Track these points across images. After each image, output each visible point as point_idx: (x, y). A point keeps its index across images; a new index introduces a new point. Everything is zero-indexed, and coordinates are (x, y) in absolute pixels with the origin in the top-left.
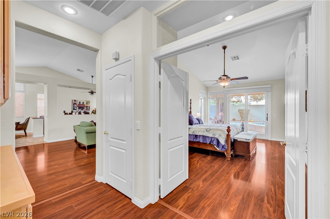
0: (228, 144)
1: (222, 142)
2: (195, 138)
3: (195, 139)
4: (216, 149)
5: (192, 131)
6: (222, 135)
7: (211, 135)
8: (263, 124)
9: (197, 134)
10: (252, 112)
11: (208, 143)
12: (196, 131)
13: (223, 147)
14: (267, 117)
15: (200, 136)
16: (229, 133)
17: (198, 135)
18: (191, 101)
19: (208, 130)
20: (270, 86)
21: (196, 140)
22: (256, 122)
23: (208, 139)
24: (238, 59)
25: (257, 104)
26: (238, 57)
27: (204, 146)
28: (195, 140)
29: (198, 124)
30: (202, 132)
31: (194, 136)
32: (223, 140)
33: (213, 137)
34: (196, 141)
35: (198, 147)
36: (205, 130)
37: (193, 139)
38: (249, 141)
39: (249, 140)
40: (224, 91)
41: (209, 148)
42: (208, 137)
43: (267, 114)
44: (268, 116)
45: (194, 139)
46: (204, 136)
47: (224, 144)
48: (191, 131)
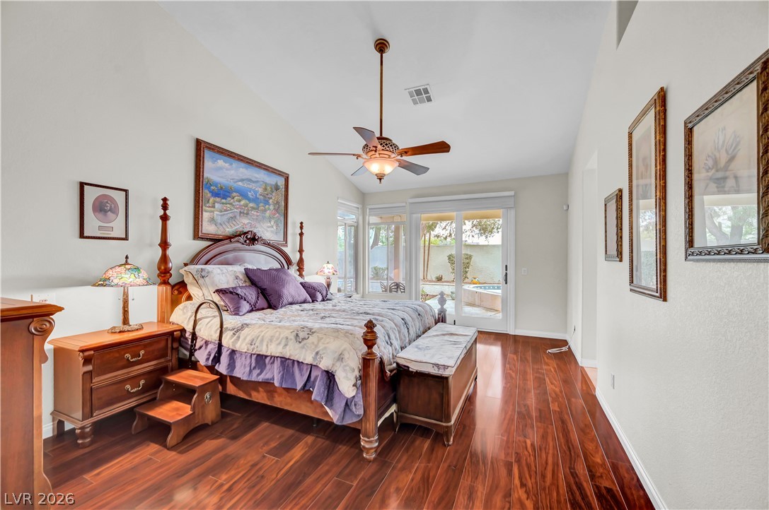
0: (365, 396)
1: (347, 385)
2: (255, 368)
3: (256, 372)
4: (327, 413)
5: (249, 339)
6: (346, 356)
7: (308, 359)
8: (498, 288)
9: (263, 351)
10: (478, 260)
11: (299, 387)
12: (262, 341)
13: (347, 404)
14: (506, 275)
15: (274, 358)
16: (370, 347)
17: (266, 356)
18: (301, 228)
19: (302, 335)
20: (512, 193)
21: (259, 375)
22: (485, 283)
23: (301, 370)
24: (429, 99)
25: (486, 243)
26: (426, 91)
27: (289, 400)
28: (254, 378)
29: (305, 302)
30: (279, 344)
31: (254, 357)
32: (347, 378)
33: (315, 364)
34: (260, 379)
35: (269, 404)
36: (292, 337)
37: (248, 369)
38: (446, 373)
39: (445, 367)
40: (404, 204)
41: (304, 409)
42: (298, 362)
43: (506, 266)
44: (508, 272)
45: (251, 371)
46: (287, 359)
47: (353, 394)
48: (245, 339)
